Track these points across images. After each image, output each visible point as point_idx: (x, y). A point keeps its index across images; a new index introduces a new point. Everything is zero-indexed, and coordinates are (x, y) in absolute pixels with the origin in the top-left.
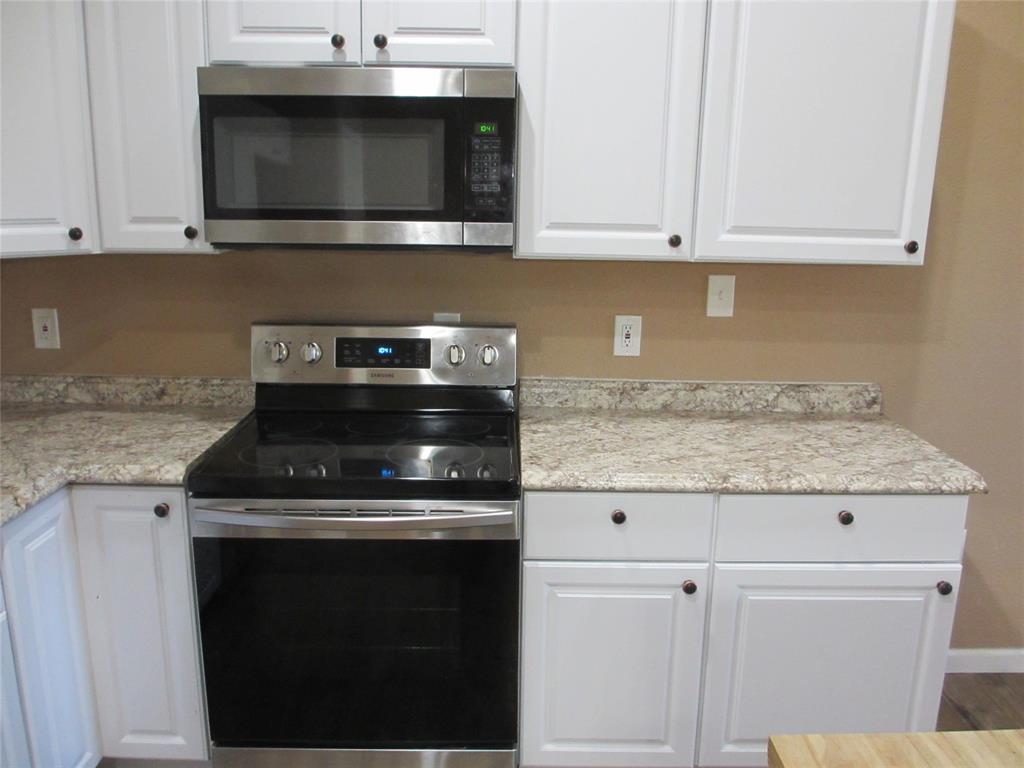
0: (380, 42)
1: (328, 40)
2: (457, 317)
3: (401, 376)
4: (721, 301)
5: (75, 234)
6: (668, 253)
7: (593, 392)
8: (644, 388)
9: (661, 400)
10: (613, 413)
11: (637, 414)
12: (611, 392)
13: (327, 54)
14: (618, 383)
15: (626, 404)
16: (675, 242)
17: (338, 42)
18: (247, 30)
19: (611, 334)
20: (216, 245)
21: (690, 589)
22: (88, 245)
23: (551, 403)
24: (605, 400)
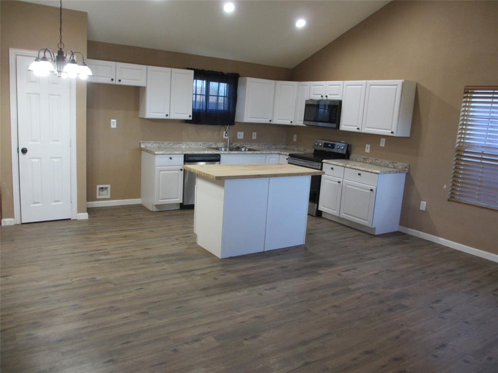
0: (326, 96)
1: (320, 96)
2: (344, 142)
3: (330, 150)
4: (382, 144)
5: (291, 122)
6: (358, 131)
7: (360, 158)
8: (368, 158)
9: (371, 161)
10: (363, 162)
11: (366, 163)
12: (363, 158)
13: (321, 98)
14: (364, 157)
15: (365, 161)
16: (358, 129)
17: (322, 96)
18: (314, 94)
19: (365, 148)
20: (307, 125)
21: (339, 182)
22: (293, 124)
23: (354, 159)
24: (362, 160)
